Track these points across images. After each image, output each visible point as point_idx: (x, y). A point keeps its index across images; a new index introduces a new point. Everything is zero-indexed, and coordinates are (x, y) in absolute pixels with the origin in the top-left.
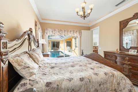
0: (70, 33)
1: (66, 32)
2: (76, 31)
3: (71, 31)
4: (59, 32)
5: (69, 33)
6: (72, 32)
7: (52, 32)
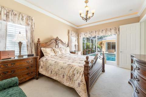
0: (102, 32)
1: (97, 33)
2: (111, 29)
3: (103, 30)
4: (90, 34)
5: (100, 33)
6: (104, 32)
7: (84, 34)
